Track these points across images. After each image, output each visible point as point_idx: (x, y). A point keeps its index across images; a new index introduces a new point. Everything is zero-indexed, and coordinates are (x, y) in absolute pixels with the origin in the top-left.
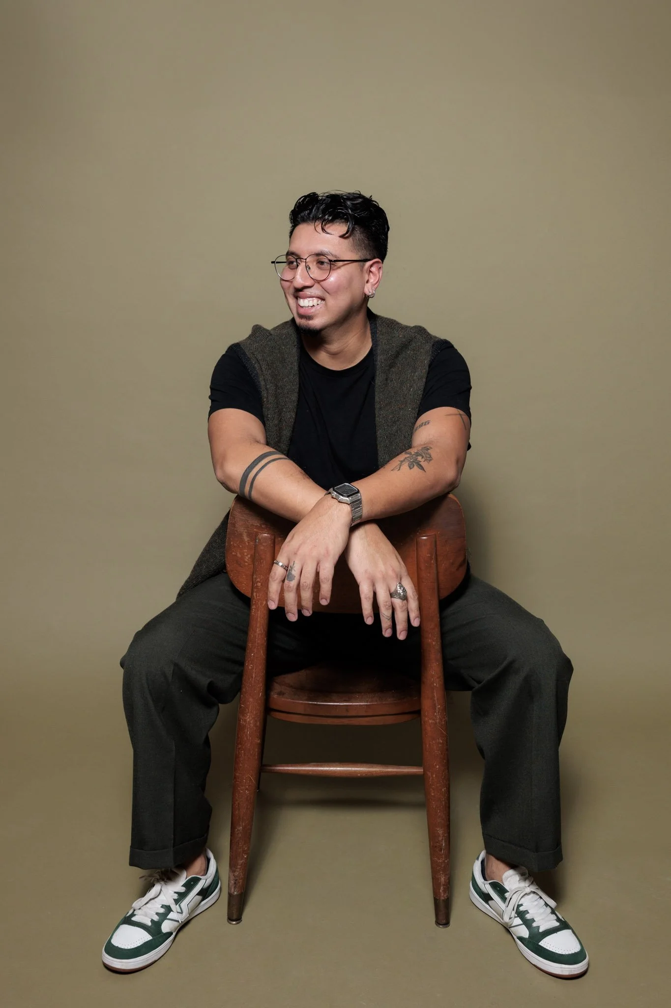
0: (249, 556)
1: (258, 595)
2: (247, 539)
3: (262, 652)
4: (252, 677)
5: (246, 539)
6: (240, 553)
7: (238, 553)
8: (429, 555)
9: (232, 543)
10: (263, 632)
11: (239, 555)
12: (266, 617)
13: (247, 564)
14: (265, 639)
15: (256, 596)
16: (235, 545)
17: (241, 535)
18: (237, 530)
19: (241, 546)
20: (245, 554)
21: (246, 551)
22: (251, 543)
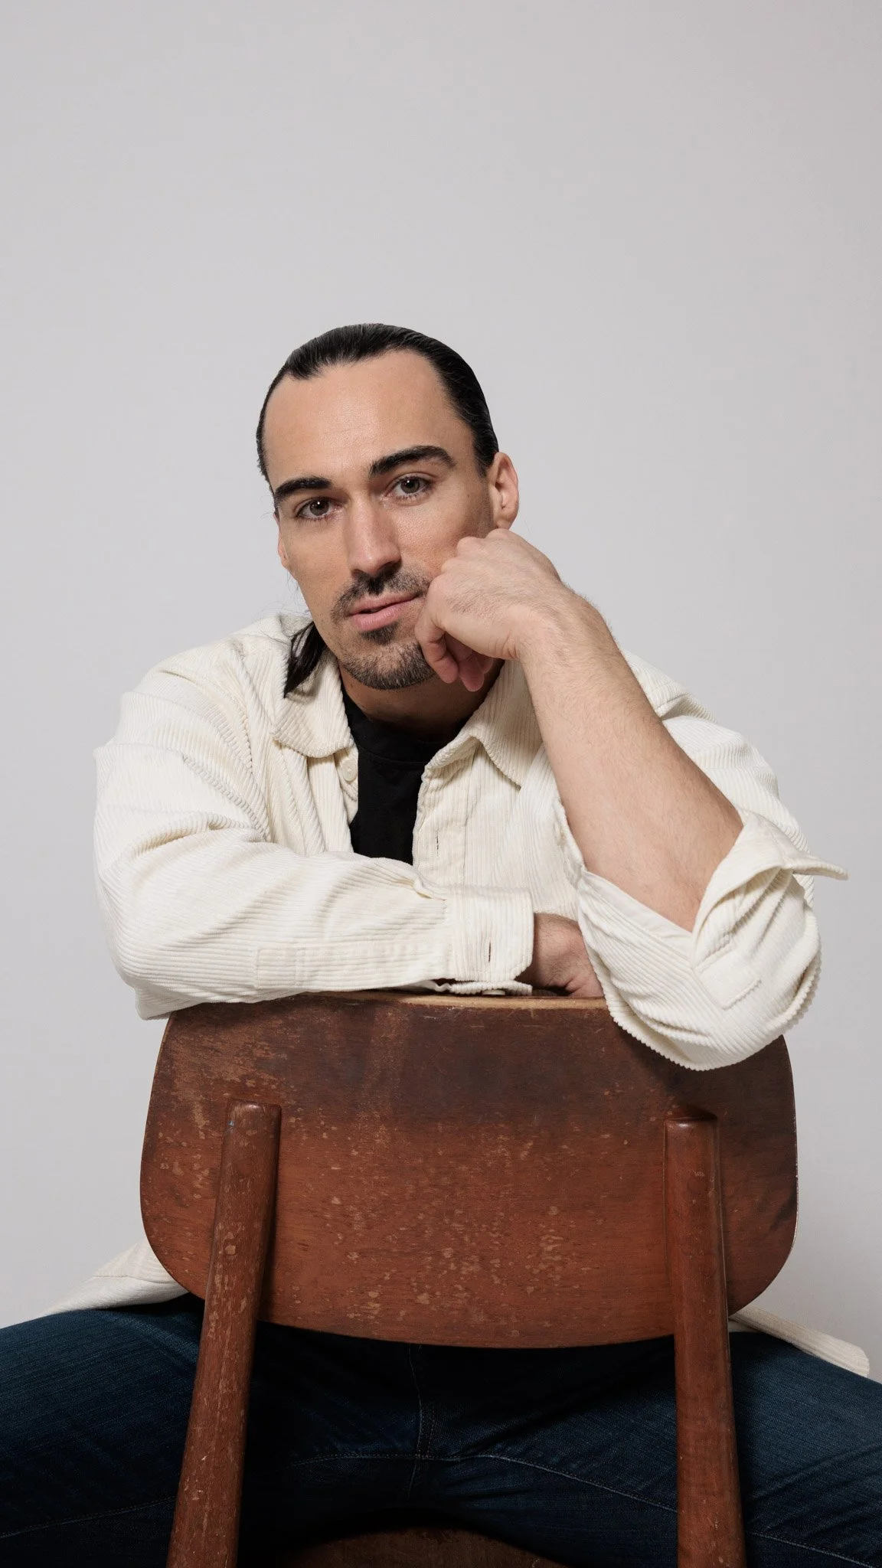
0: (206, 1172)
1: (226, 1280)
2: (204, 1123)
3: (230, 1451)
4: (200, 1526)
5: (200, 1119)
6: (182, 1165)
7: (176, 1164)
8: (701, 1174)
9: (161, 1135)
10: (235, 1389)
11: (178, 1171)
12: (246, 1347)
13: (197, 1196)
14: (242, 1413)
15: (223, 1284)
16: (170, 1140)
17: (187, 1110)
18: (176, 1098)
19: (184, 1144)
20: (196, 1166)
21: (199, 1156)
22: (215, 1134)
